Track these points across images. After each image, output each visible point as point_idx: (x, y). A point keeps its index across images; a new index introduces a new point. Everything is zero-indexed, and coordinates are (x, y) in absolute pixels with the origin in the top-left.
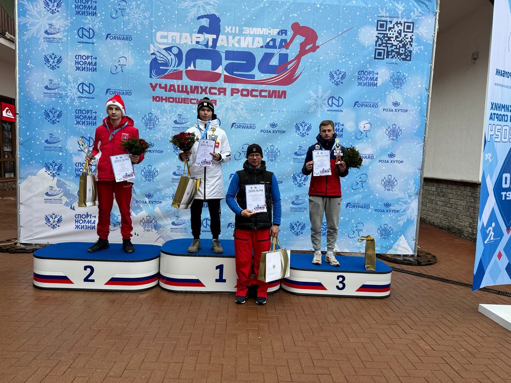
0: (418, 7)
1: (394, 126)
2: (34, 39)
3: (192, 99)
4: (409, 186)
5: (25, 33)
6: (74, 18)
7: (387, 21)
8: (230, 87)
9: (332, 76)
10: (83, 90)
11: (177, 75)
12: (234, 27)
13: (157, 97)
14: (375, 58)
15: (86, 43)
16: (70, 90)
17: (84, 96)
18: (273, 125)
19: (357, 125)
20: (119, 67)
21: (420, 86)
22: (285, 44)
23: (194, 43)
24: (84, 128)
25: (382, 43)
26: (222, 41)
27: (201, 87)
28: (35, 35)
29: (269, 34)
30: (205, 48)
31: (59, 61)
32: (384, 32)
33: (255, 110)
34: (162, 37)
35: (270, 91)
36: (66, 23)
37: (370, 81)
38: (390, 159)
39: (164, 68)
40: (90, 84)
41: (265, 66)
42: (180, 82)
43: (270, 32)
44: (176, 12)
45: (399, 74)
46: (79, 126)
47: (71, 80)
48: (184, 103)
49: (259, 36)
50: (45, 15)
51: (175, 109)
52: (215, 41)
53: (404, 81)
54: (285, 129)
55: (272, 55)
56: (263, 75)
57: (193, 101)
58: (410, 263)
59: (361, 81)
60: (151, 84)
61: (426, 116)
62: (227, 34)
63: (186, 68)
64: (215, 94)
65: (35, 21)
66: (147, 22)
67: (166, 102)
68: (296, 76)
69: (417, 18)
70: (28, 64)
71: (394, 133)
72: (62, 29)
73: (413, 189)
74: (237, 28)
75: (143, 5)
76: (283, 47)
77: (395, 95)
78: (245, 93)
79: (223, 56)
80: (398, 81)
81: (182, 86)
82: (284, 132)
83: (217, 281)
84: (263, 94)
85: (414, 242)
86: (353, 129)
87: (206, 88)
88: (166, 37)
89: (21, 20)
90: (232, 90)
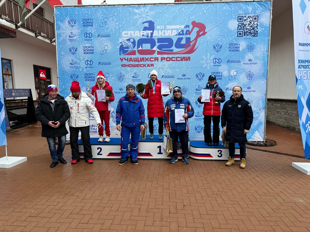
0: (260, 7)
1: (250, 72)
2: (64, 40)
3: (141, 64)
4: (259, 104)
5: (60, 38)
6: (82, 28)
7: (243, 17)
8: (161, 57)
9: (214, 48)
10: (88, 63)
11: (133, 53)
12: (161, 26)
13: (123, 65)
14: (238, 36)
15: (88, 40)
16: (82, 64)
17: (88, 66)
18: (184, 75)
19: (229, 73)
20: (104, 51)
21: (263, 50)
22: (189, 33)
23: (141, 36)
24: (89, 82)
25: (241, 28)
26: (156, 33)
27: (146, 58)
28: (64, 38)
29: (180, 28)
30: (147, 38)
31: (76, 50)
32: (242, 22)
33: (174, 68)
34: (125, 34)
35: (181, 57)
36: (78, 31)
37: (235, 49)
38: (248, 90)
39: (126, 49)
40: (91, 60)
41: (178, 45)
42: (135, 56)
43: (180, 27)
44: (132, 21)
45: (251, 44)
46: (87, 82)
47: (82, 59)
48: (137, 67)
49: (175, 29)
50: (69, 28)
51: (132, 70)
52: (152, 34)
53: (254, 48)
54: (190, 77)
55: (182, 38)
56: (177, 49)
57: (141, 66)
58: (261, 146)
59: (231, 49)
60: (120, 58)
61: (268, 65)
62: (158, 30)
63: (138, 48)
64: (153, 61)
65: (64, 31)
66: (117, 27)
67: (128, 67)
68: (195, 48)
69: (260, 13)
70: (62, 53)
71: (250, 76)
72: (77, 34)
73: (262, 105)
74: (163, 26)
75: (115, 19)
76: (188, 34)
77: (249, 56)
78: (168, 59)
79: (156, 41)
80: (251, 48)
81: (136, 58)
82: (190, 78)
83: (158, 153)
84: (178, 59)
85: (263, 134)
86: (227, 75)
87: (148, 58)
88: (127, 34)
89: (58, 32)
90: (162, 58)
